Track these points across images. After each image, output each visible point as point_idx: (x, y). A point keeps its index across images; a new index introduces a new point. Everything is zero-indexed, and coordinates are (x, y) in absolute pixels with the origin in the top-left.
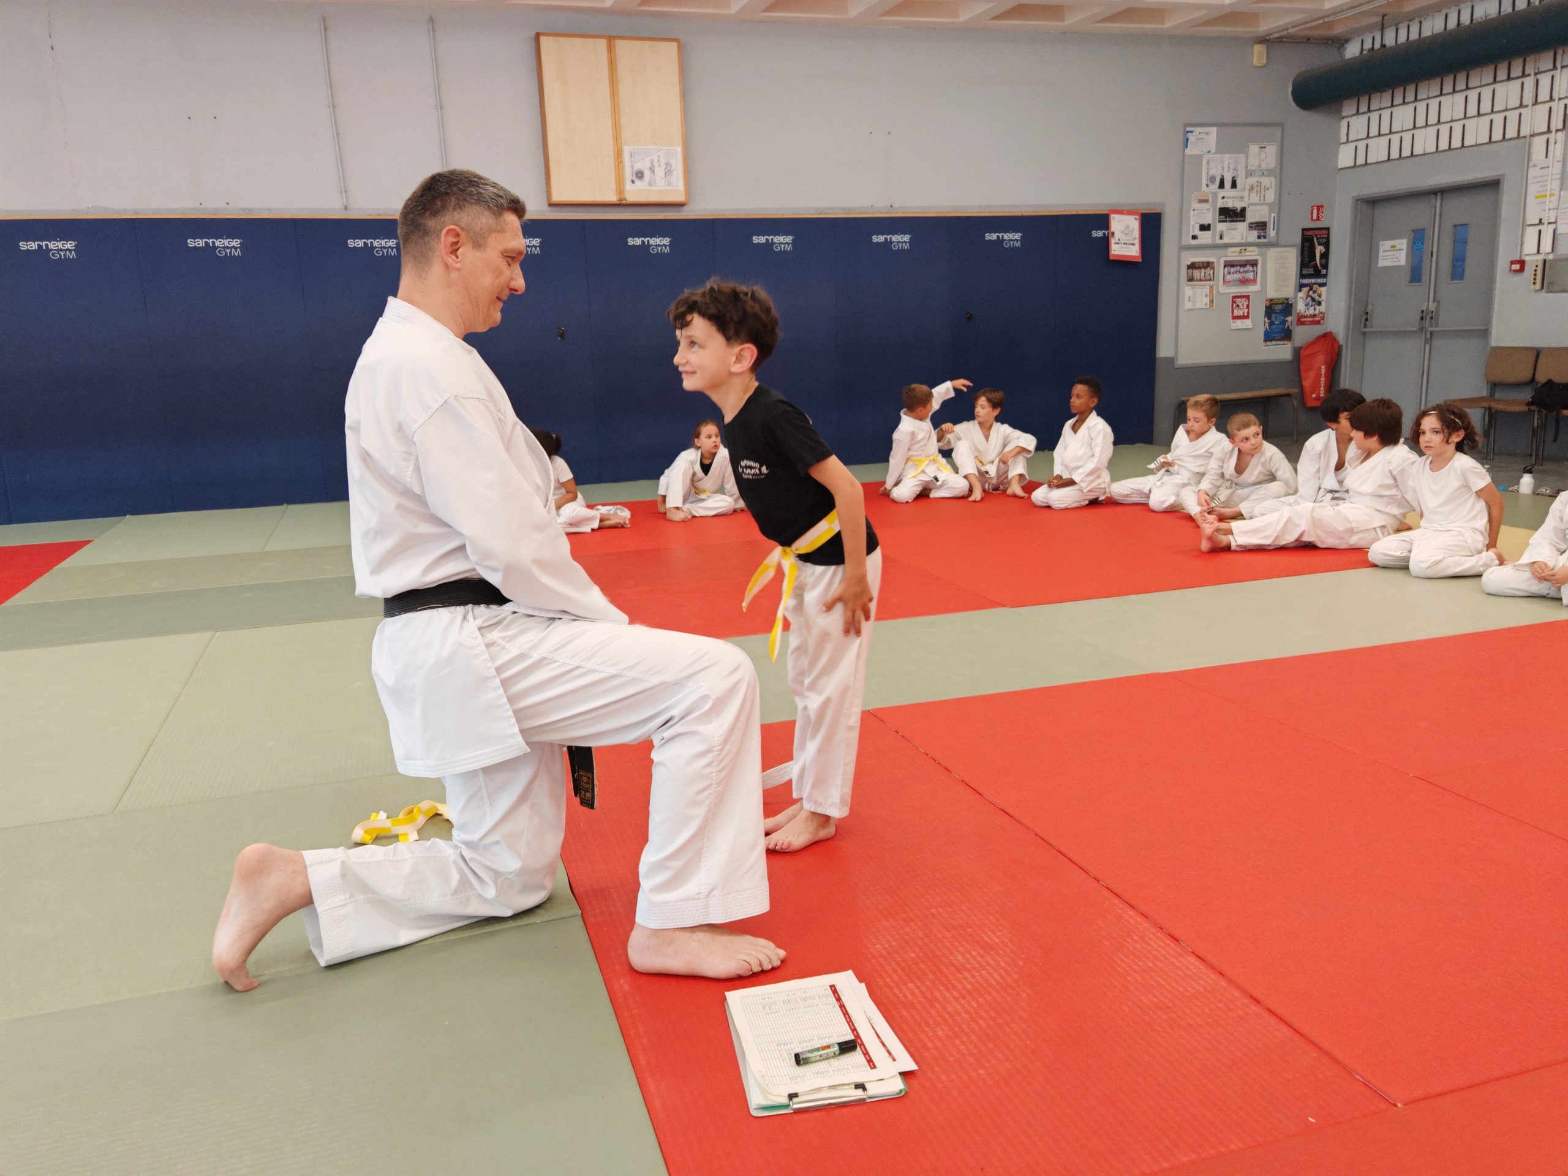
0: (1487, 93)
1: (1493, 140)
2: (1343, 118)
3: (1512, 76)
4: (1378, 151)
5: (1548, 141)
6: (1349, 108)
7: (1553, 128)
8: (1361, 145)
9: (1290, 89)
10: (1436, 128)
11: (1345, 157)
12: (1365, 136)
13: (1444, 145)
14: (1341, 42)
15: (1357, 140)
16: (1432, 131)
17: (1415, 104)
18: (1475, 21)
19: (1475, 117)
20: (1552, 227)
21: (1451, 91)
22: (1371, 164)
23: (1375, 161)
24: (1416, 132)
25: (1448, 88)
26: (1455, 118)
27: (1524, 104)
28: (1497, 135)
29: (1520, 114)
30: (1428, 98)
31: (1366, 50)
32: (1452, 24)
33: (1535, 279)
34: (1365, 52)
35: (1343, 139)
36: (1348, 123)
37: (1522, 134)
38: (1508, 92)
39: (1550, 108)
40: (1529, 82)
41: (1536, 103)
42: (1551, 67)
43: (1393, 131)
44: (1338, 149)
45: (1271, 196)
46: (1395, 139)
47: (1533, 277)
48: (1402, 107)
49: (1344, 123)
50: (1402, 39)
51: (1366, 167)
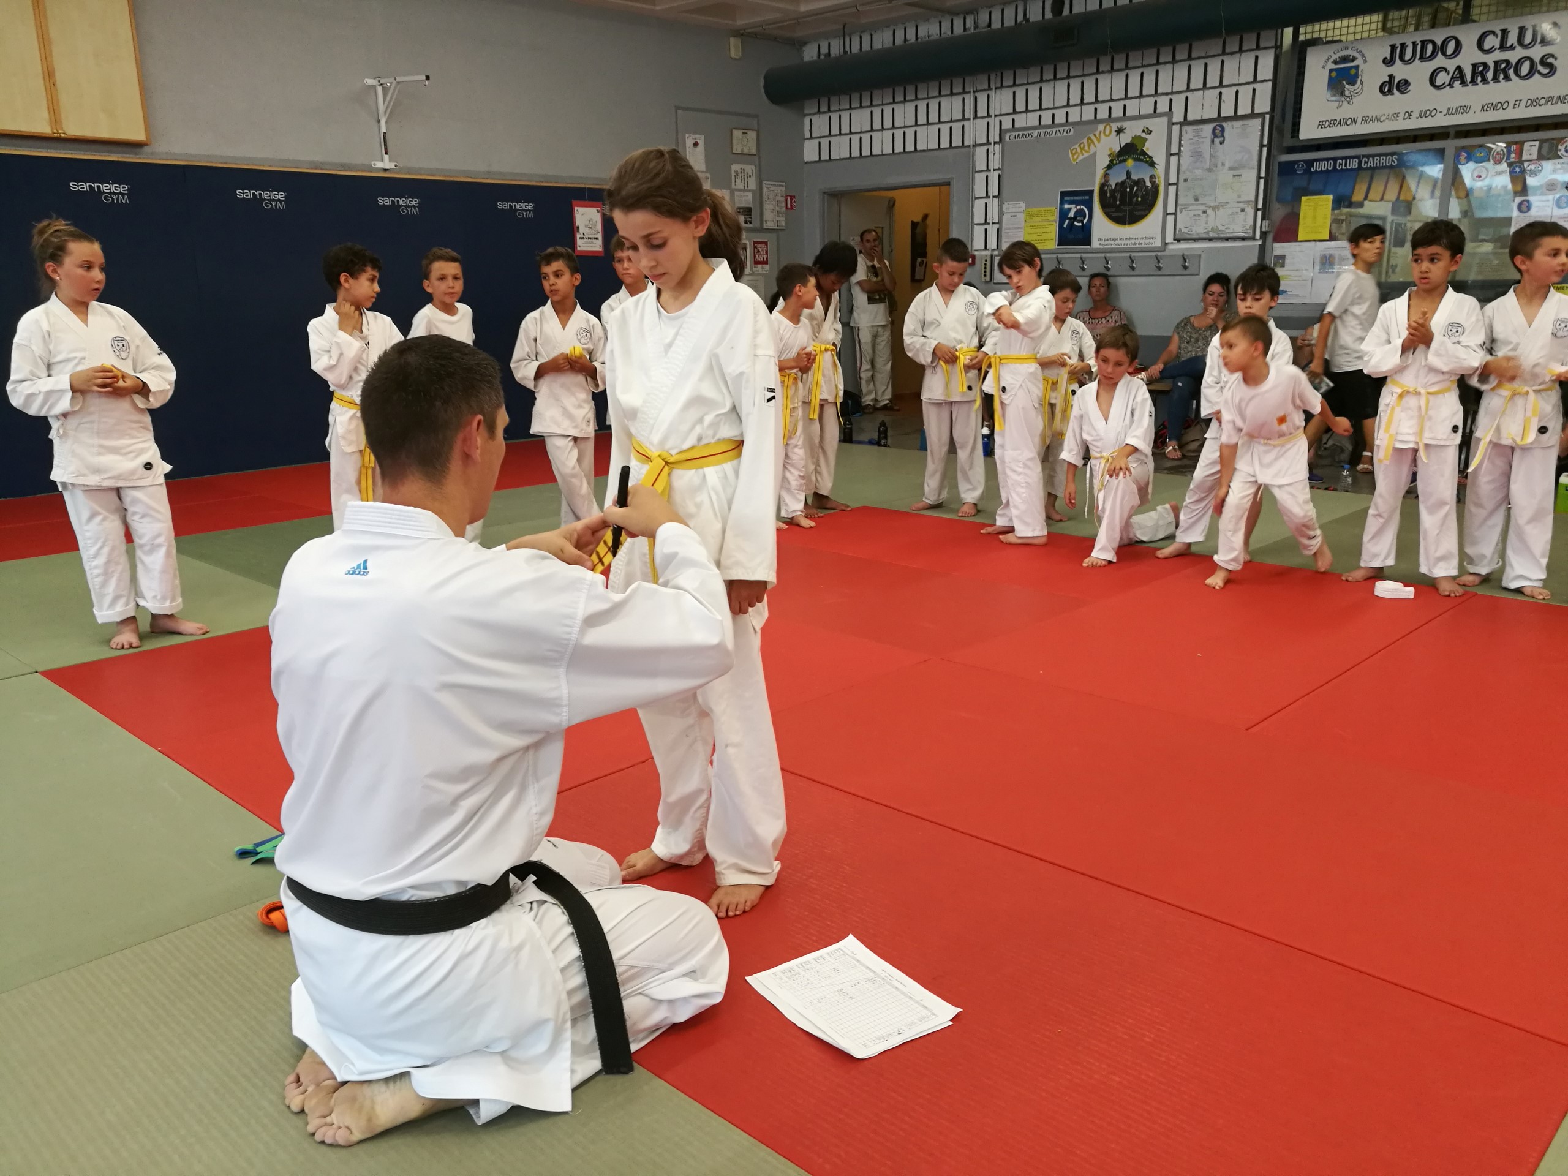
0: (934, 105)
1: (942, 147)
2: (805, 115)
3: (955, 91)
4: (840, 148)
5: (988, 151)
6: (810, 107)
7: (991, 140)
8: (825, 142)
9: (762, 84)
10: (891, 132)
11: (810, 152)
12: (827, 133)
13: (899, 148)
14: (799, 44)
15: (820, 137)
16: (888, 134)
17: (872, 108)
18: (919, 40)
19: (924, 125)
20: (996, 226)
21: (903, 99)
22: (835, 160)
23: (838, 158)
24: (874, 134)
25: (899, 97)
26: (907, 124)
27: (966, 117)
28: (945, 144)
29: (963, 126)
30: (883, 104)
31: (823, 54)
32: (899, 40)
33: (985, 272)
34: (822, 57)
35: (807, 135)
36: (811, 120)
37: (966, 143)
38: (952, 106)
39: (988, 123)
40: (969, 99)
41: (976, 117)
42: (987, 87)
43: (853, 131)
44: (802, 144)
45: (753, 184)
46: (855, 139)
47: (983, 270)
48: (859, 110)
49: (807, 121)
50: (855, 49)
51: (830, 163)
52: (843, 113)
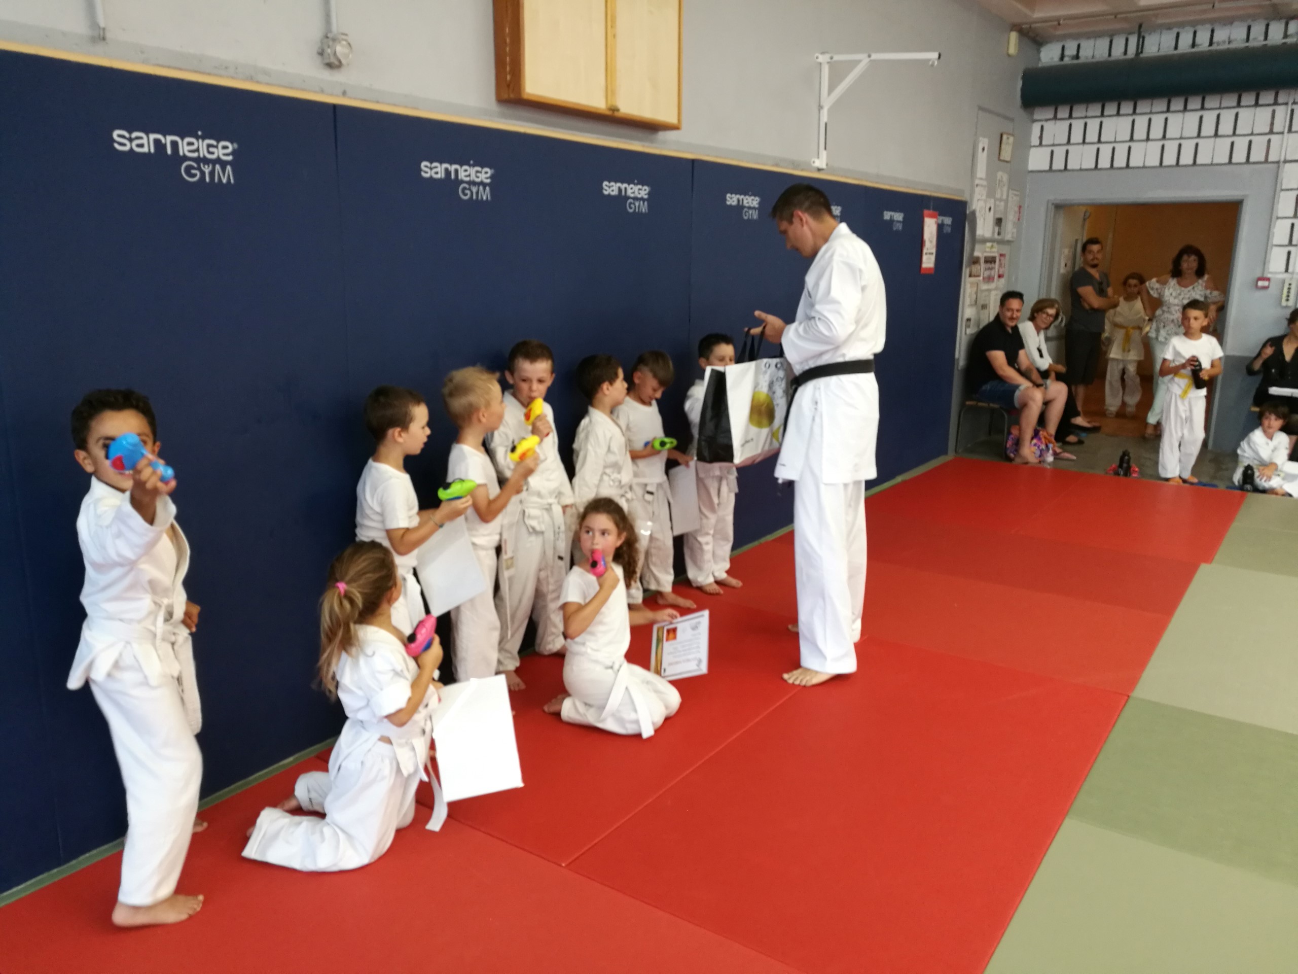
0: (1227, 116)
1: (1234, 161)
2: (1034, 121)
3: (1261, 102)
4: (1081, 158)
6: (1043, 112)
8: (1060, 151)
9: (1020, 84)
10: (1159, 143)
11: (1037, 160)
12: (1064, 142)
13: (1170, 161)
15: (1053, 145)
16: (1154, 147)
17: (1135, 117)
18: (1215, 48)
19: (1210, 137)
21: (1182, 109)
22: (1073, 170)
23: (1078, 168)
24: (1131, 144)
25: (1178, 106)
26: (1185, 135)
27: (1275, 131)
28: (1239, 158)
29: (1270, 140)
30: (1151, 113)
31: (1069, 56)
32: (1185, 47)
34: (1070, 61)
35: (1035, 140)
36: (1042, 127)
37: (1271, 159)
38: (1255, 118)
40: (1282, 111)
41: (1290, 131)
43: (1103, 140)
44: (1029, 151)
45: (1005, 193)
46: (1106, 149)
47: (1285, 294)
48: (1115, 119)
49: (1036, 127)
51: (1066, 173)
52: (1089, 121)
